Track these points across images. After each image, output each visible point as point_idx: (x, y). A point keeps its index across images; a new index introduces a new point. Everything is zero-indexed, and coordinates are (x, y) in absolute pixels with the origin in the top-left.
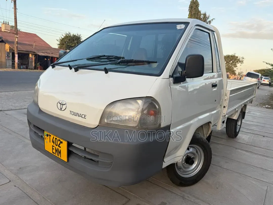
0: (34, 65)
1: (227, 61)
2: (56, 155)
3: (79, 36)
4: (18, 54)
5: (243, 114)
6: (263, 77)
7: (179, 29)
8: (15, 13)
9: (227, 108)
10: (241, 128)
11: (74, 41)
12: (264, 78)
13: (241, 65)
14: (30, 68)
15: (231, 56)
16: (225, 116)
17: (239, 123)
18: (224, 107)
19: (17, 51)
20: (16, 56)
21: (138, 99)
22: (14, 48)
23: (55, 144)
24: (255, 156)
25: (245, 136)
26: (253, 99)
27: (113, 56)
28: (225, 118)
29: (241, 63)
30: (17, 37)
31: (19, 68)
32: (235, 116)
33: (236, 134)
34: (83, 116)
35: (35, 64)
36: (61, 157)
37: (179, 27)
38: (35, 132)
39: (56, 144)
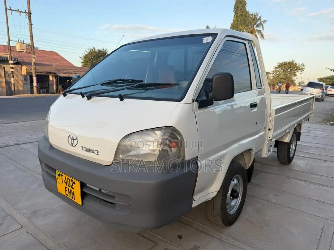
0: (55, 89)
1: (283, 69)
2: (70, 197)
3: (105, 51)
4: (37, 76)
5: (297, 135)
6: (328, 87)
7: (205, 42)
8: (30, 30)
9: (272, 131)
10: (296, 152)
11: (100, 58)
12: (330, 88)
13: (301, 74)
14: (51, 92)
15: (289, 63)
16: (272, 139)
17: (293, 146)
18: (269, 130)
19: (35, 74)
20: (35, 79)
21: (156, 130)
22: (32, 70)
23: (67, 185)
24: (312, 186)
25: (302, 161)
26: (310, 116)
27: (130, 80)
28: (271, 142)
29: (301, 71)
30: (34, 57)
31: (39, 92)
32: (287, 139)
33: (289, 160)
34: (96, 152)
35: (57, 87)
36: (74, 199)
37: (206, 40)
38: (47, 172)
39: (69, 185)
